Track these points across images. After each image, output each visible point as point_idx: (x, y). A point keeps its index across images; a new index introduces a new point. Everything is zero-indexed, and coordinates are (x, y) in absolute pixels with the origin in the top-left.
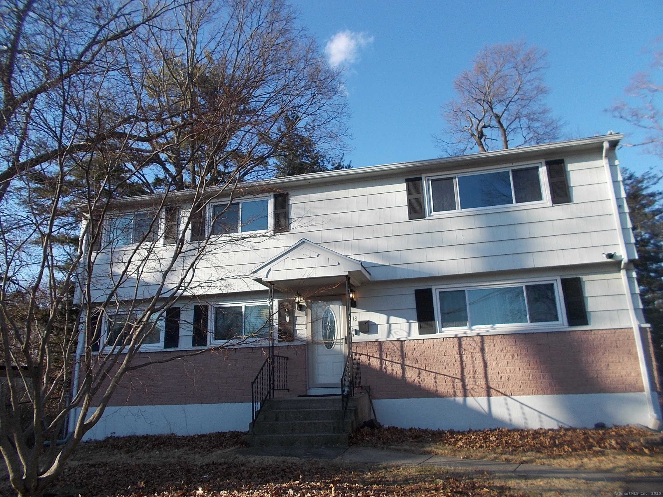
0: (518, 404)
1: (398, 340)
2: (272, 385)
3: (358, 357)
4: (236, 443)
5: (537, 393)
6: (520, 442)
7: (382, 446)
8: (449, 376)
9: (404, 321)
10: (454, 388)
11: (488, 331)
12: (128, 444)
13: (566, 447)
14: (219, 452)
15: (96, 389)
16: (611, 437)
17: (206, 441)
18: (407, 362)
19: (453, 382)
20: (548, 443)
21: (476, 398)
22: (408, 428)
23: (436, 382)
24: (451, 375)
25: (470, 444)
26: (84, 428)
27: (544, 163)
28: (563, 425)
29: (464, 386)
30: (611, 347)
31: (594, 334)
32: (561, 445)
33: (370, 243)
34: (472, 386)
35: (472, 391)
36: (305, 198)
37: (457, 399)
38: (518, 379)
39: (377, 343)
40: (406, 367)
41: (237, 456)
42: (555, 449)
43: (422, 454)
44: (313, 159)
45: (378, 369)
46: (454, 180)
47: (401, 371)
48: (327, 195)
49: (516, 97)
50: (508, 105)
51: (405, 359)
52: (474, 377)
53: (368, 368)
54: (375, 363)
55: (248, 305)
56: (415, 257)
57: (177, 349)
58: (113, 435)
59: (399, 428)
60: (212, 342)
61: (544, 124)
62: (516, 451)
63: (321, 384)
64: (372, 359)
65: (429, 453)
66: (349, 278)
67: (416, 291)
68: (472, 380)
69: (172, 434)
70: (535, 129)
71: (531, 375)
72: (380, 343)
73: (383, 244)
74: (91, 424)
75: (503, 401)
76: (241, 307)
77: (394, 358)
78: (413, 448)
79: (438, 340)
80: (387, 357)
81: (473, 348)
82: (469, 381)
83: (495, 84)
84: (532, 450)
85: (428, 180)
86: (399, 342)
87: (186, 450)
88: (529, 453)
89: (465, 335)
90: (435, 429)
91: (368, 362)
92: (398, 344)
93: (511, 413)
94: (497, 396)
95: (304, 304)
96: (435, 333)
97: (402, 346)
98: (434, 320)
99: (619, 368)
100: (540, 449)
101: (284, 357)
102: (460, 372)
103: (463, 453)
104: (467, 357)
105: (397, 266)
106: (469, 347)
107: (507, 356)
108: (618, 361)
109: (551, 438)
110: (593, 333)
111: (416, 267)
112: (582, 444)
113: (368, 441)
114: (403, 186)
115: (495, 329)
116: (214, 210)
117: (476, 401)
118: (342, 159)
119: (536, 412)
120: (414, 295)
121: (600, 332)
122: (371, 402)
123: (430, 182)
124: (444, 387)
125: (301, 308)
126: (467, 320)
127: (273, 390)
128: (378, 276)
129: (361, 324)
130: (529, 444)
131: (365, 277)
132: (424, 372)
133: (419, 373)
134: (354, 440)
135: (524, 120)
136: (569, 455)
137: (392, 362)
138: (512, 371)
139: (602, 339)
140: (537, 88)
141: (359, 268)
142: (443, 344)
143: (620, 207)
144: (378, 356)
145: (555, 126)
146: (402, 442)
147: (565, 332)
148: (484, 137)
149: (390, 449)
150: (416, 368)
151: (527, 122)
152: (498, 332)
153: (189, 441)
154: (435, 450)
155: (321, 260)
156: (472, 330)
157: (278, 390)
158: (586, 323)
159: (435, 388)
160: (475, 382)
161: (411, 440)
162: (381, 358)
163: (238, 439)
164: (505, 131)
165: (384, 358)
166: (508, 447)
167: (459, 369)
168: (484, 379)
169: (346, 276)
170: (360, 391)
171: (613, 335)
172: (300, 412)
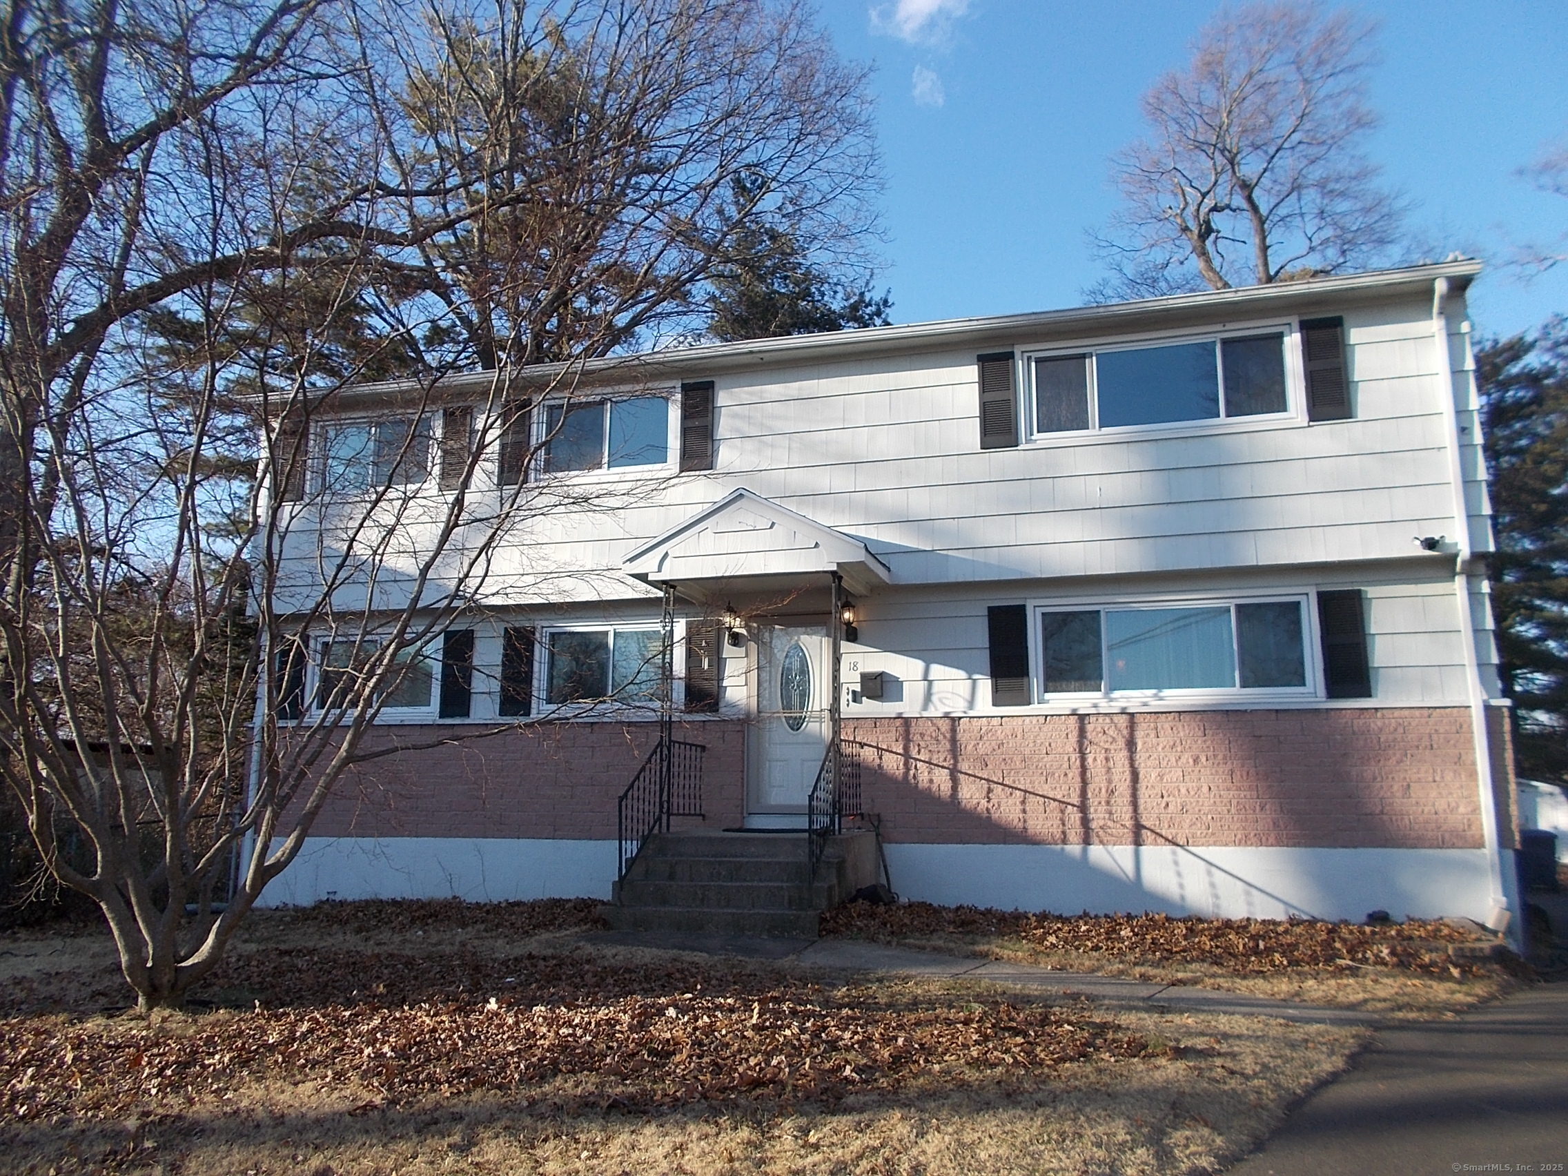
0: (1203, 863)
1: (946, 716)
2: (665, 805)
3: (856, 749)
4: (584, 921)
5: (1244, 841)
6: (1184, 943)
7: (889, 938)
8: (1054, 800)
9: (962, 674)
10: (1064, 825)
11: (1145, 704)
12: (360, 914)
13: (1277, 955)
14: (546, 936)
15: (288, 797)
16: (1385, 939)
17: (522, 913)
18: (964, 766)
19: (1062, 812)
20: (1241, 947)
21: (1110, 847)
22: (953, 906)
23: (1024, 811)
24: (1059, 797)
25: (1074, 941)
26: (265, 874)
27: (1296, 326)
28: (1297, 913)
29: (1085, 822)
30: (1418, 747)
31: (1383, 717)
32: (1269, 951)
33: (892, 500)
34: (1102, 823)
35: (1101, 833)
36: (751, 394)
37: (1068, 848)
38: (1205, 809)
39: (898, 722)
40: (961, 776)
41: (581, 944)
42: (1253, 959)
43: (967, 957)
44: (797, 284)
45: (900, 777)
46: (1087, 361)
47: (950, 784)
48: (800, 389)
49: (1296, 137)
50: (1273, 157)
51: (960, 758)
52: (1108, 803)
53: (878, 773)
54: (893, 764)
55: (620, 629)
56: (993, 533)
57: (467, 721)
58: (332, 897)
59: (935, 905)
60: (540, 709)
61: (1359, 205)
62: (1167, 959)
63: (773, 807)
64: (886, 756)
65: (985, 955)
66: (840, 578)
67: (990, 609)
68: (1103, 808)
69: (455, 897)
70: (1337, 218)
71: (1234, 802)
72: (907, 722)
73: (920, 503)
74: (279, 867)
75: (1170, 857)
76: (606, 633)
77: (935, 756)
78: (952, 945)
79: (1035, 719)
80: (919, 752)
81: (1110, 740)
82: (1096, 811)
83: (1247, 103)
84: (1203, 961)
85: (1029, 358)
86: (947, 721)
87: (478, 931)
88: (1193, 966)
89: (1093, 711)
90: (1009, 908)
91: (878, 761)
92: (945, 726)
93: (1185, 882)
94: (1157, 844)
95: (744, 631)
96: (1029, 704)
97: (953, 731)
98: (1027, 675)
99: (1433, 794)
100: (1221, 957)
101: (697, 746)
102: (1078, 792)
103: (1054, 959)
104: (1095, 759)
105: (950, 553)
106: (1101, 737)
107: (1183, 760)
108: (1431, 779)
109: (1252, 937)
110: (1379, 714)
111: (993, 557)
112: (1315, 951)
113: (860, 929)
114: (971, 372)
115: (1161, 699)
116: (550, 416)
117: (1109, 853)
118: (867, 284)
119: (1239, 883)
120: (986, 620)
121: (1397, 713)
122: (880, 850)
123: (1033, 364)
124: (1042, 822)
125: (736, 639)
126: (1101, 679)
127: (669, 814)
128: (907, 574)
129: (866, 678)
130: (1200, 948)
131: (877, 576)
132: (1000, 787)
133: (990, 790)
134: (831, 924)
135: (1311, 197)
136: (1279, 971)
137: (930, 763)
138: (1192, 793)
139: (1401, 730)
140: (1351, 112)
141: (861, 556)
142: (1045, 729)
143: (1463, 430)
144: (901, 751)
145: (1385, 210)
146: (931, 933)
147: (1317, 711)
148: (1213, 236)
149: (905, 945)
150: (981, 779)
151: (1318, 201)
152: (1168, 706)
153: (488, 912)
154: (997, 950)
155: (779, 537)
156: (1111, 700)
157: (679, 814)
158: (1367, 693)
159: (1021, 825)
160: (1111, 813)
161: (951, 929)
162: (906, 755)
163: (589, 912)
164: (1262, 221)
165: (914, 753)
166: (1154, 952)
167: (1078, 785)
168: (1130, 809)
169: (833, 573)
170: (859, 824)
171: (1423, 720)
172: (720, 863)
